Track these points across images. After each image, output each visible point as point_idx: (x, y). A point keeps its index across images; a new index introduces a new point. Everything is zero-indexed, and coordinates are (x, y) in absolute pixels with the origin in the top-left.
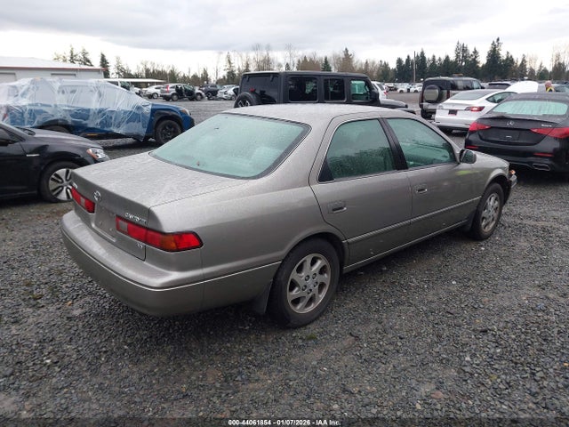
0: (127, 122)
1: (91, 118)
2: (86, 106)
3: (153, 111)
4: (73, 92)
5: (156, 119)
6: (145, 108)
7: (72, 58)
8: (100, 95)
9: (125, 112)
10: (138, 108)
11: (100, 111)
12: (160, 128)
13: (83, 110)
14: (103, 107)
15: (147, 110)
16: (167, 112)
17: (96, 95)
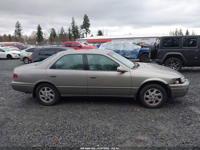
0: (131, 54)
1: (120, 53)
2: (119, 49)
3: (140, 51)
4: (117, 45)
5: (141, 53)
6: (138, 50)
7: (176, 33)
8: (124, 46)
9: (131, 51)
10: (135, 50)
11: (123, 51)
12: (142, 57)
13: (118, 50)
14: (124, 49)
15: (138, 51)
16: (146, 51)
17: (123, 46)
